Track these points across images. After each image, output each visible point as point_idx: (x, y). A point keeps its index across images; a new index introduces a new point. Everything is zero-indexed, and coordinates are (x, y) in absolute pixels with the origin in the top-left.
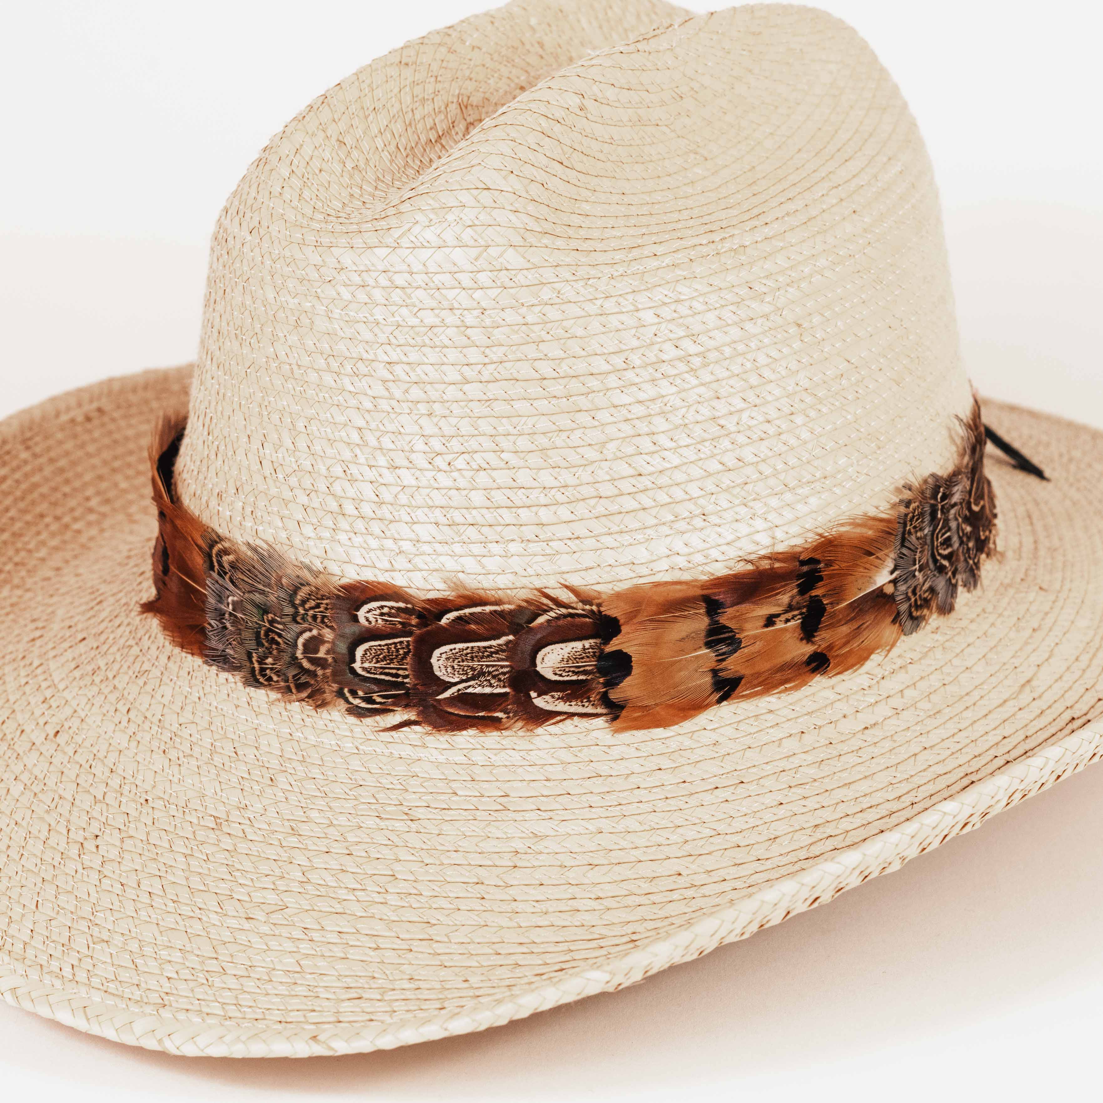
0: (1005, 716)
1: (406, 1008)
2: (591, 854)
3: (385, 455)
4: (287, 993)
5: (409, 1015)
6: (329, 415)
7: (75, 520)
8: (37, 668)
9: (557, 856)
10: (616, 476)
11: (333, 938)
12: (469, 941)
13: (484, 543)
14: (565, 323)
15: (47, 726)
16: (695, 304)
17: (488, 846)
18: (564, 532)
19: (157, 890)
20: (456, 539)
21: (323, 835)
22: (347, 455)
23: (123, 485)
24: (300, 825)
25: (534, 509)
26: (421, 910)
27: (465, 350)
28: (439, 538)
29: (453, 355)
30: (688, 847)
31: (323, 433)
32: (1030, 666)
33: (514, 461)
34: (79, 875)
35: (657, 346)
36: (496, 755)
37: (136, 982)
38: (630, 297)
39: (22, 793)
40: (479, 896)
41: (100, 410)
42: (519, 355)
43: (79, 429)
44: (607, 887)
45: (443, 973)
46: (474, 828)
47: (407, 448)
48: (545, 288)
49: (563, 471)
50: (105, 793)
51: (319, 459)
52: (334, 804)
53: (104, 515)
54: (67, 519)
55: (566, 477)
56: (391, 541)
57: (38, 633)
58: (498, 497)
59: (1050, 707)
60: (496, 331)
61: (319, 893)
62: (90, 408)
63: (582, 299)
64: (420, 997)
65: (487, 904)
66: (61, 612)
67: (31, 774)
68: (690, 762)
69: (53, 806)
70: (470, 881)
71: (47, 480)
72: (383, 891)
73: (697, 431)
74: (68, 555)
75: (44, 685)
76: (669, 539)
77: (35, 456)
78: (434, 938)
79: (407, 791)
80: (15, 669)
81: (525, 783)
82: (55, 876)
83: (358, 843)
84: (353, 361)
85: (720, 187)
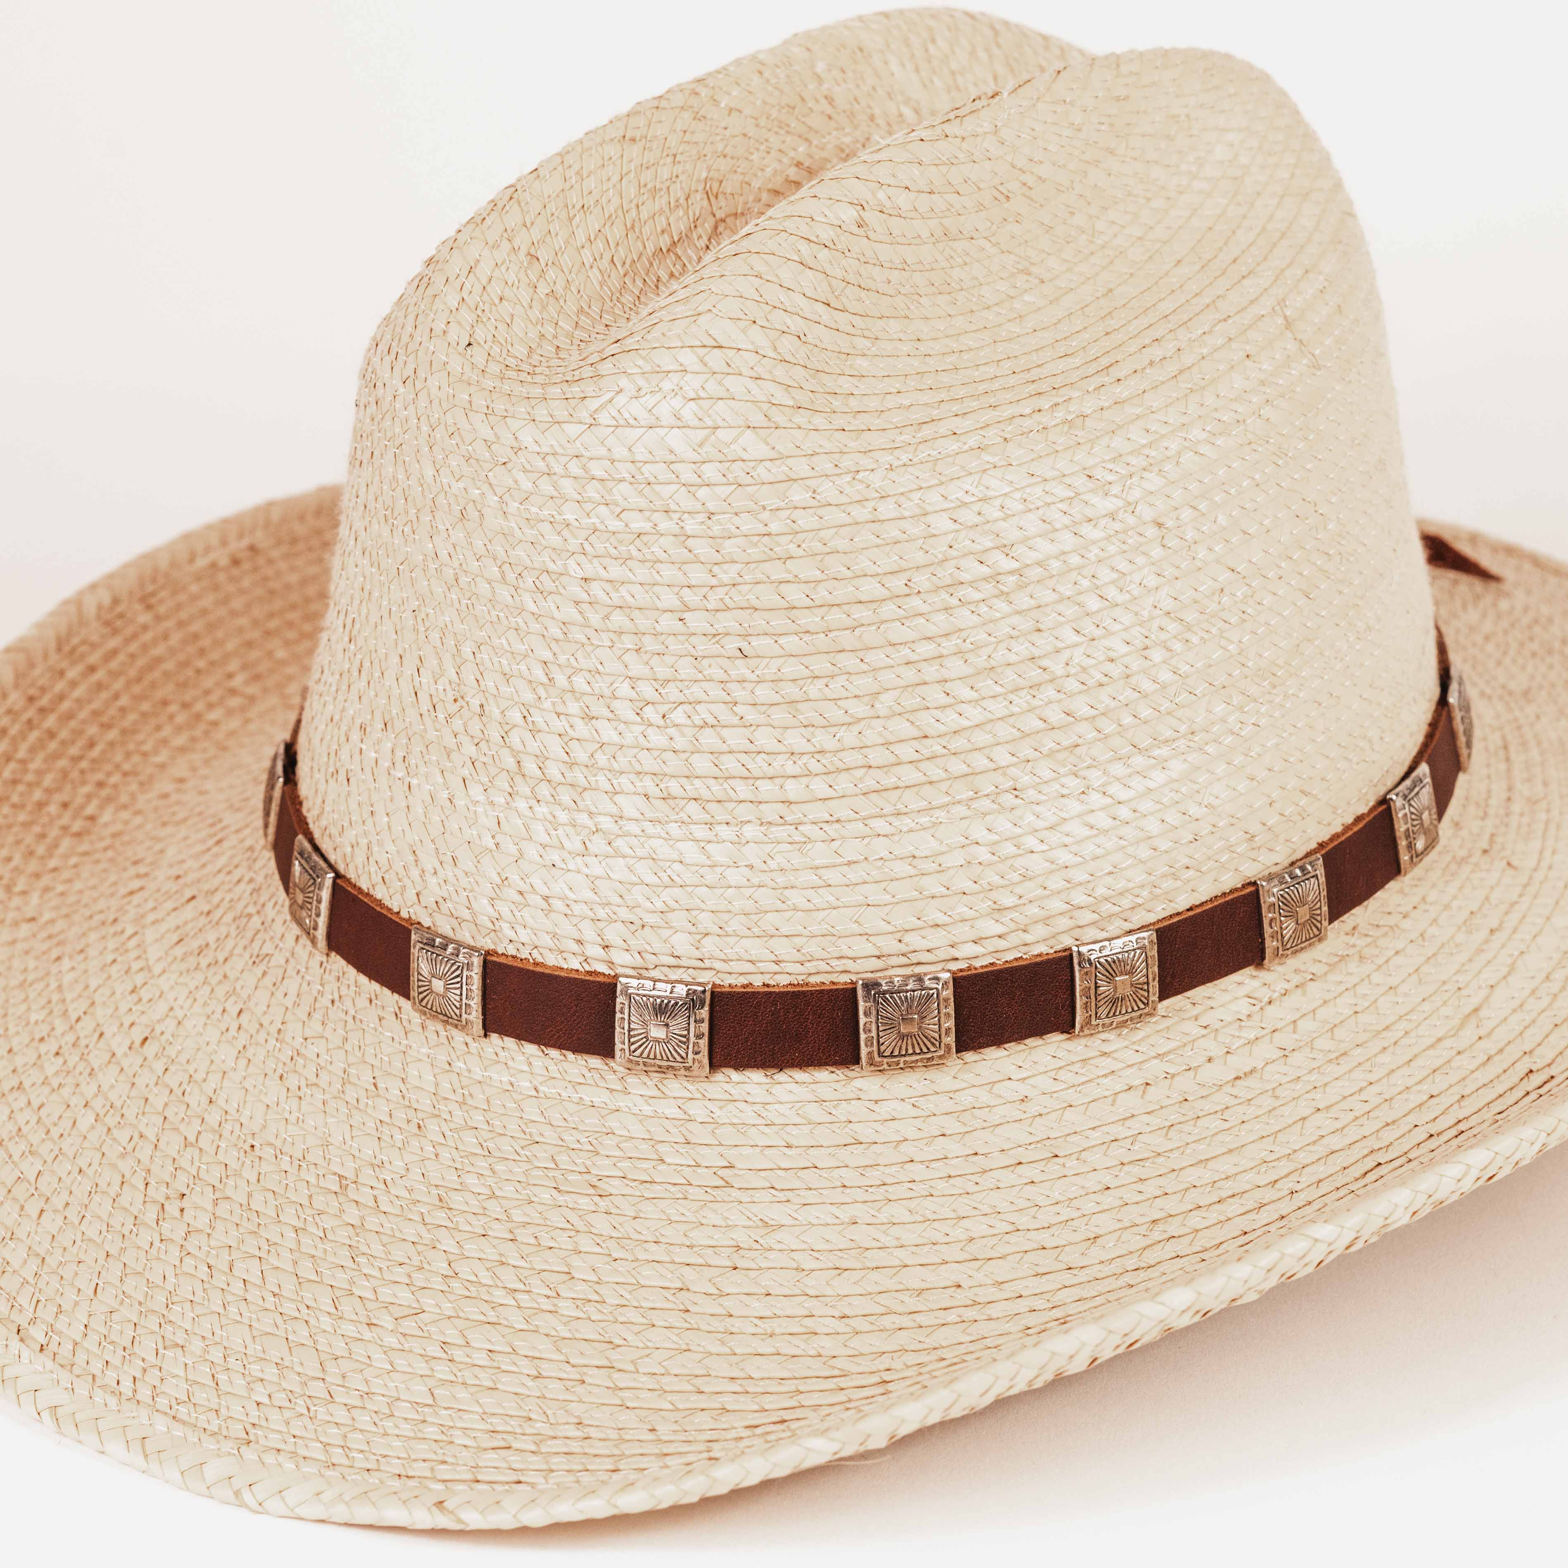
0: (1438, 1063)
1: (566, 1468)
2: (839, 1253)
3: (577, 700)
4: (412, 1435)
5: (571, 1478)
6: (504, 641)
7: (211, 706)
8: (130, 938)
9: (792, 1254)
10: (892, 739)
11: (481, 1358)
12: (663, 1371)
13: (710, 825)
14: (822, 533)
15: (134, 1028)
16: (1008, 502)
17: (699, 1237)
18: (819, 812)
19: (254, 1278)
20: (673, 818)
21: (481, 1211)
22: (528, 696)
23: (281, 654)
24: (451, 1194)
25: (778, 781)
26: (603, 1324)
27: (684, 567)
28: (649, 815)
29: (668, 572)
30: (972, 1248)
31: (496, 665)
32: (1480, 988)
33: (751, 716)
34: (154, 1251)
35: (953, 563)
36: (721, 1108)
37: (216, 1407)
38: (916, 496)
39: (93, 1127)
40: (682, 1307)
41: (252, 548)
42: (760, 576)
43: (221, 577)
44: (856, 1301)
45: (625, 1418)
46: (682, 1210)
47: (607, 693)
48: (795, 485)
49: (818, 732)
50: (199, 1133)
51: (491, 700)
52: (498, 1167)
53: (252, 699)
54: (199, 707)
55: (822, 739)
56: (585, 816)
57: (136, 884)
58: (730, 764)
59: (1501, 1051)
60: (728, 543)
61: (467, 1293)
62: (238, 546)
63: (849, 500)
64: (587, 1450)
65: (693, 1320)
66: (171, 852)
67: (106, 1099)
68: (985, 1125)
69: (129, 1148)
70: (672, 1285)
71: (172, 651)
72: (555, 1295)
73: (1010, 676)
74: (196, 757)
75: (136, 966)
76: (965, 823)
77: (158, 618)
78: (615, 1365)
79: (597, 1153)
80: (103, 938)
81: (758, 1150)
82: (123, 1250)
83: (525, 1224)
84: (538, 573)
85: (1059, 321)
